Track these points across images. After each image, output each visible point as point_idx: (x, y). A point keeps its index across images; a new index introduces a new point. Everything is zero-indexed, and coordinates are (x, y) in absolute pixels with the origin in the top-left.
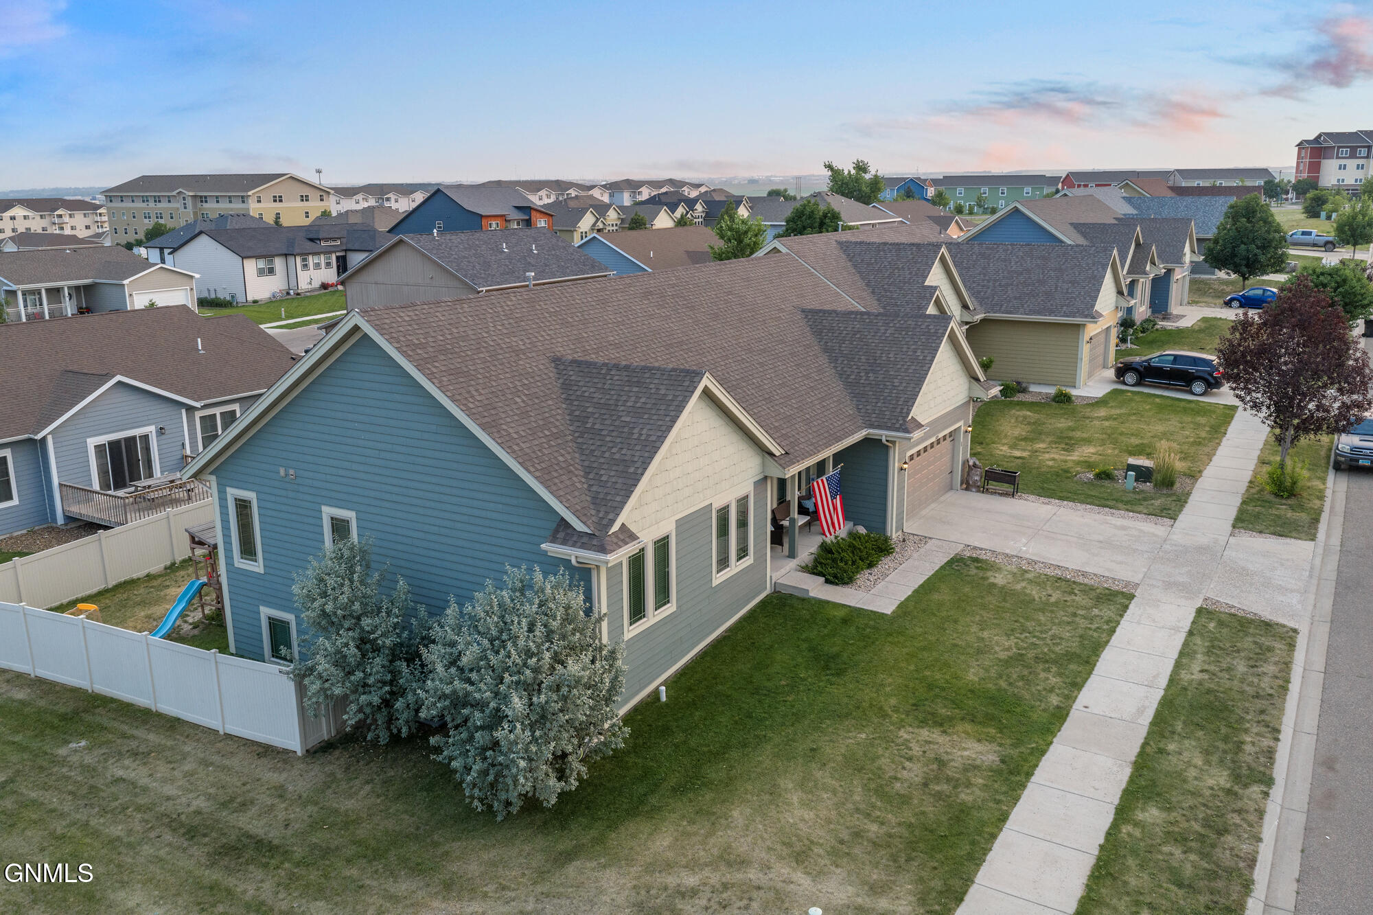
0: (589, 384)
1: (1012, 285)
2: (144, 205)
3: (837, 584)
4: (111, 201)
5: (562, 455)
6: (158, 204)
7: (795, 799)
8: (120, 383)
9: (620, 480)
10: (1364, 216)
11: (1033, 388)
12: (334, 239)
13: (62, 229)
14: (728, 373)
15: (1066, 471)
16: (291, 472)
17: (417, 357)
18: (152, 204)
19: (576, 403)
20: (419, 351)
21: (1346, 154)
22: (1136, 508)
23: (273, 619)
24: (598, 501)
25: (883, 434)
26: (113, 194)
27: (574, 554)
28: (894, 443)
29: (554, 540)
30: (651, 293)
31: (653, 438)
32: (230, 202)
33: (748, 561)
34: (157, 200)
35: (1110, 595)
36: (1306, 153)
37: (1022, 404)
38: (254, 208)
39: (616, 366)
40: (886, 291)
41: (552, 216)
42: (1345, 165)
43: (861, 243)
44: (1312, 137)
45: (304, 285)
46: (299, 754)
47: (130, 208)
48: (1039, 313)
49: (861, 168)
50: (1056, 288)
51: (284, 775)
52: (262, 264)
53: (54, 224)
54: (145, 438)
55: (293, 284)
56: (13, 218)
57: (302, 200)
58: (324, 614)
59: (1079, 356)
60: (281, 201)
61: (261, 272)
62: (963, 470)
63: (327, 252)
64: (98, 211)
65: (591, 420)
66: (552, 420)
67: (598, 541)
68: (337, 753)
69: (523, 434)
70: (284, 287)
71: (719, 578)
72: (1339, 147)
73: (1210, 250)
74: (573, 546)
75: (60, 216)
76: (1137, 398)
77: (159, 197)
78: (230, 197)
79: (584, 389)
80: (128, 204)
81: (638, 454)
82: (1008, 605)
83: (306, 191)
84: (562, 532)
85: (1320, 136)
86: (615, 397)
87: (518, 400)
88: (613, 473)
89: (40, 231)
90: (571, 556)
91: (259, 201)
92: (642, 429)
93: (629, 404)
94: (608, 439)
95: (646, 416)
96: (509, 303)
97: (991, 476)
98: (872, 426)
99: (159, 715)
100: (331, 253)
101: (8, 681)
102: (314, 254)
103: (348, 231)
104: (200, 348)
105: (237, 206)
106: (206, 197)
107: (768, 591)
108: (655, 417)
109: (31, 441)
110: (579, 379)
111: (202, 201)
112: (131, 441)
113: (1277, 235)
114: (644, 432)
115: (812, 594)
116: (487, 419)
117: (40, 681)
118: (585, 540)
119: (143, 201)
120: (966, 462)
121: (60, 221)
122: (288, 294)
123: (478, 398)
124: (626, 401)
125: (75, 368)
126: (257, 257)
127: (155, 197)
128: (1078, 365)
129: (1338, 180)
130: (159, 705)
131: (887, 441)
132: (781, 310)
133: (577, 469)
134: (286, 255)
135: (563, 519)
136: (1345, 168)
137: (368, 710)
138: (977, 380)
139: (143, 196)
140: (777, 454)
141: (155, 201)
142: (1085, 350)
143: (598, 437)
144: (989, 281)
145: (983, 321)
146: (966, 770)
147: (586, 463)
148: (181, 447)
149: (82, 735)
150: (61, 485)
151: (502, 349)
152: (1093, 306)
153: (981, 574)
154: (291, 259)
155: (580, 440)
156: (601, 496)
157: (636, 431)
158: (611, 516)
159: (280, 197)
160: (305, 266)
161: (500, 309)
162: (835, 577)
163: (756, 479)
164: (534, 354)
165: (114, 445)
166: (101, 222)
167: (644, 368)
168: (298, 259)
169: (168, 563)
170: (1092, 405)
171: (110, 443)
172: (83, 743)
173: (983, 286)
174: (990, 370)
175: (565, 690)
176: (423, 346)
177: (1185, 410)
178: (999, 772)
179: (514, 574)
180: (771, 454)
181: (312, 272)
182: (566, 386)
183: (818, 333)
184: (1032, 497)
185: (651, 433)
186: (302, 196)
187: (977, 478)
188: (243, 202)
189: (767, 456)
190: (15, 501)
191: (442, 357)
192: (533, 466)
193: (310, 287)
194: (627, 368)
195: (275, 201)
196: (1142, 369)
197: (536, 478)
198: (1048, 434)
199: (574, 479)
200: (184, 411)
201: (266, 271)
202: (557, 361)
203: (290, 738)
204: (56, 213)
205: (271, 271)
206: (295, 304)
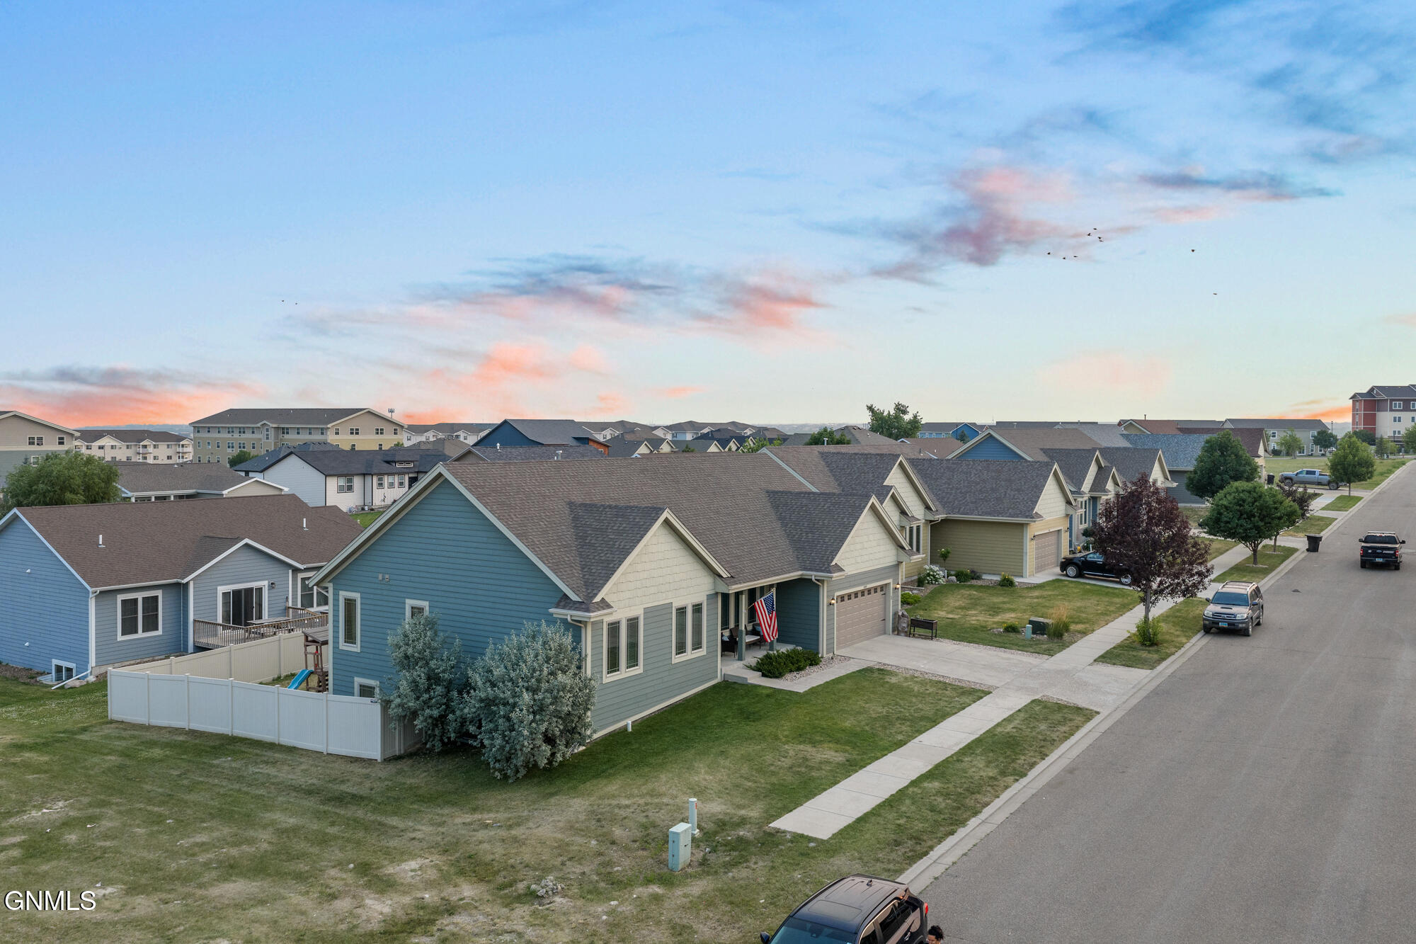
0: (591, 517)
1: (970, 492)
2: (230, 435)
3: (771, 677)
4: (198, 432)
5: (568, 557)
6: (242, 434)
7: (703, 771)
8: (247, 545)
9: (604, 572)
10: (1354, 456)
11: (984, 577)
12: (408, 462)
13: (145, 458)
14: (697, 525)
15: (985, 627)
16: (387, 576)
17: (477, 493)
18: (236, 435)
19: (581, 528)
20: (479, 490)
21: (1400, 407)
22: (1026, 649)
23: (364, 686)
24: (588, 584)
25: (813, 575)
26: (198, 426)
27: (569, 614)
28: (822, 581)
29: (557, 606)
30: (647, 470)
31: (628, 547)
32: (310, 433)
33: (702, 652)
34: (242, 431)
35: (974, 691)
36: (1360, 405)
37: (972, 587)
38: (331, 438)
39: (610, 507)
40: (853, 490)
41: (608, 446)
42: (1400, 418)
43: (838, 453)
44: (1365, 391)
45: (377, 502)
46: (379, 761)
47: (216, 439)
48: (990, 514)
49: (901, 409)
50: (1005, 495)
51: (370, 770)
52: (342, 482)
53: (139, 454)
54: (260, 590)
55: (368, 501)
56: (101, 448)
57: (377, 433)
58: (406, 657)
59: (1025, 551)
60: (357, 433)
61: (341, 489)
62: (894, 619)
63: (401, 473)
64: (181, 443)
65: (589, 538)
66: (563, 537)
67: (585, 606)
68: (405, 760)
69: (542, 542)
70: (360, 503)
71: (677, 659)
72: (1392, 400)
73: (1191, 479)
74: (569, 609)
75: (145, 447)
76: (1071, 585)
77: (244, 428)
78: (310, 429)
79: (587, 520)
80: (214, 435)
81: (617, 556)
82: (893, 693)
83: (381, 425)
84: (564, 601)
85: (1372, 389)
86: (607, 524)
87: (541, 523)
88: (599, 568)
89: (125, 459)
90: (567, 615)
91: (337, 433)
92: (621, 542)
93: (615, 528)
94: (599, 548)
95: (625, 535)
96: (542, 468)
97: (915, 623)
98: (805, 569)
99: (282, 746)
100: (404, 474)
101: (169, 732)
102: (389, 474)
103: (421, 455)
104: (305, 526)
105: (316, 437)
106: (287, 429)
107: (718, 680)
108: (631, 535)
109: (178, 584)
110: (584, 514)
111: (283, 433)
112: (250, 591)
113: (1248, 468)
114: (622, 544)
115: (749, 681)
116: (519, 532)
117: (193, 733)
118: (577, 605)
119: (229, 432)
120: (895, 614)
121: (145, 451)
122: (363, 509)
123: (516, 519)
124: (614, 526)
125: (211, 534)
126: (339, 476)
127: (240, 428)
128: (1024, 558)
129: (1395, 432)
130: (281, 739)
131: (818, 580)
132: (750, 490)
133: (576, 566)
134: (364, 475)
135: (565, 595)
136: (1399, 421)
137: (430, 721)
138: (903, 548)
139: (229, 428)
140: (725, 576)
141: (240, 432)
142: (1030, 548)
143: (593, 548)
144: (952, 489)
145: (944, 521)
146: (821, 763)
147: (583, 563)
148: (285, 600)
149: (228, 755)
150: (195, 621)
151: (534, 493)
152: (1033, 509)
153: (881, 676)
154: (368, 479)
155: (580, 550)
156: (590, 581)
157: (617, 543)
158: (595, 592)
159: (357, 430)
160: (381, 485)
161: (535, 471)
162: (769, 672)
163: (708, 593)
164: (556, 499)
165: (237, 593)
166: (183, 453)
167: (627, 508)
168: (375, 479)
169: (276, 676)
170: (1031, 588)
171: (234, 592)
172: (229, 759)
173: (947, 493)
174: (948, 559)
175: (555, 692)
176: (482, 487)
177: (1107, 594)
178: (843, 765)
179: (529, 627)
180: (720, 576)
181: (386, 490)
182: (575, 519)
183: (776, 507)
184: (947, 641)
185: (626, 544)
186: (378, 430)
187: (905, 625)
188: (322, 434)
189: (717, 577)
190: (160, 632)
191: (494, 495)
192: (547, 560)
193: (383, 503)
194: (616, 507)
195: (352, 433)
196: (1080, 563)
197: (549, 567)
198: (983, 605)
199: (574, 571)
200: (290, 571)
201: (346, 488)
202: (571, 504)
203: (374, 750)
204: (141, 444)
205: (350, 488)
206: (369, 517)
